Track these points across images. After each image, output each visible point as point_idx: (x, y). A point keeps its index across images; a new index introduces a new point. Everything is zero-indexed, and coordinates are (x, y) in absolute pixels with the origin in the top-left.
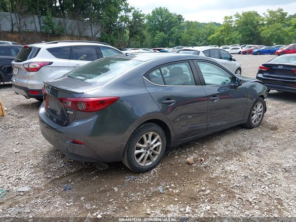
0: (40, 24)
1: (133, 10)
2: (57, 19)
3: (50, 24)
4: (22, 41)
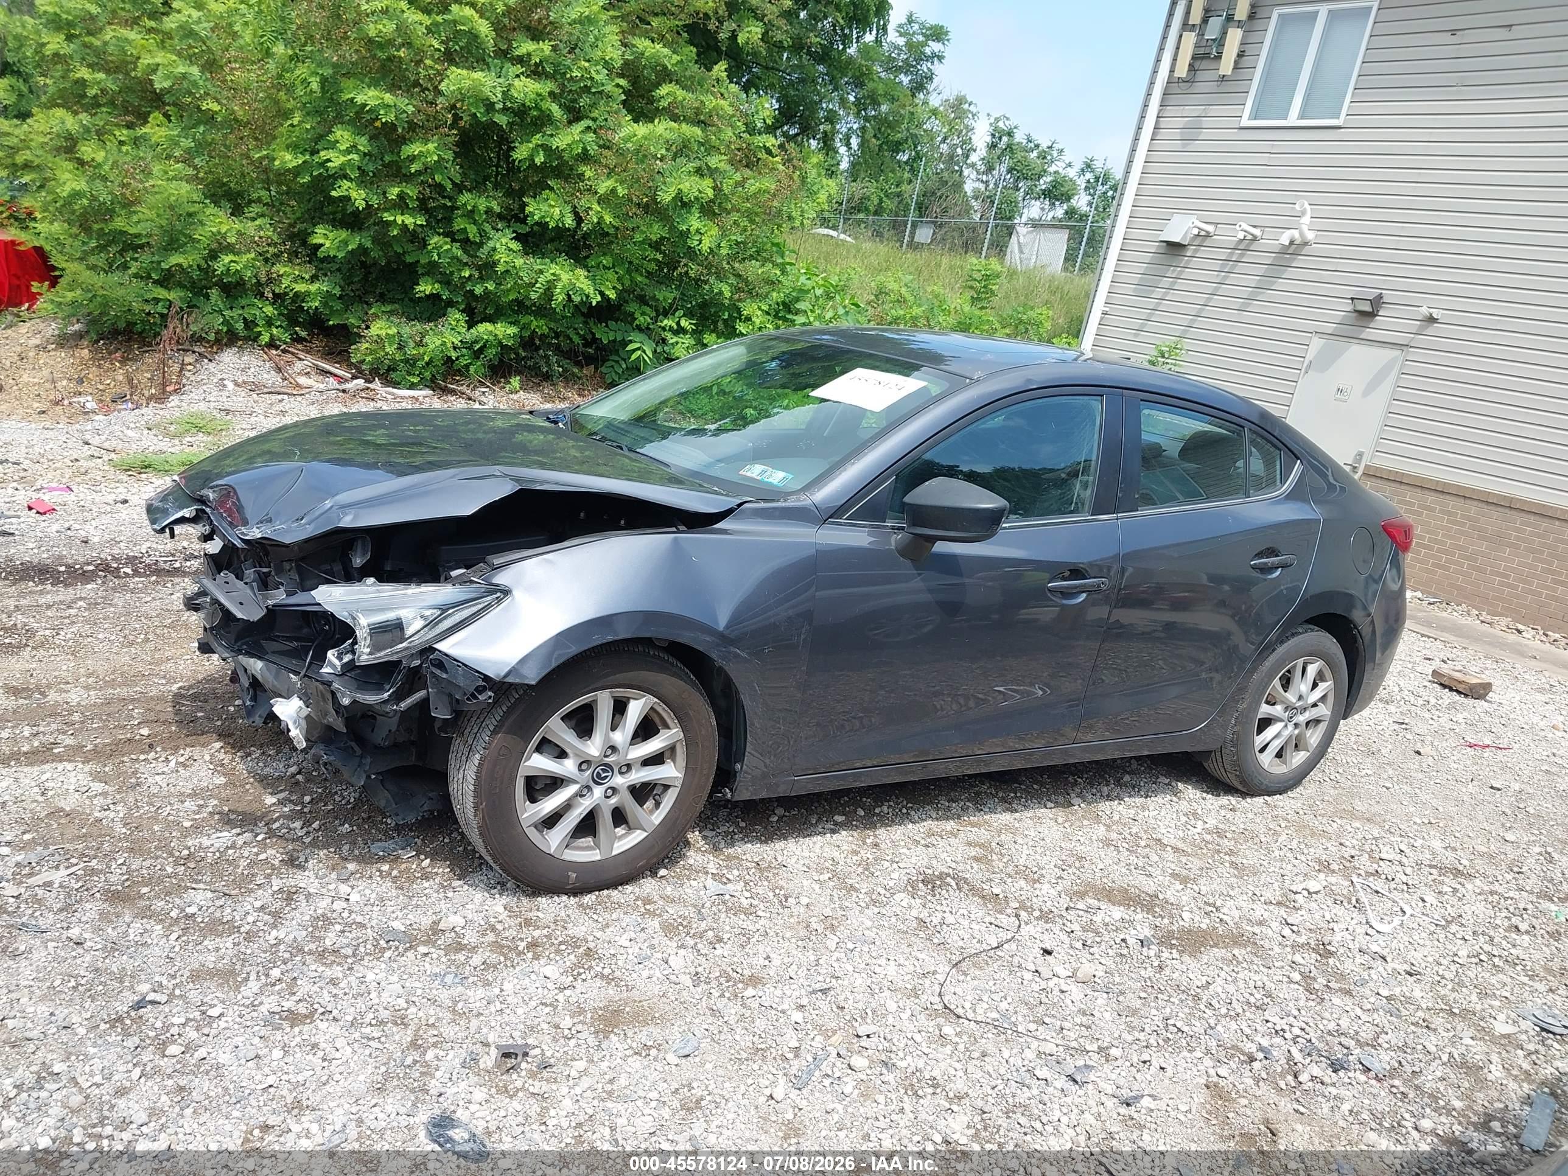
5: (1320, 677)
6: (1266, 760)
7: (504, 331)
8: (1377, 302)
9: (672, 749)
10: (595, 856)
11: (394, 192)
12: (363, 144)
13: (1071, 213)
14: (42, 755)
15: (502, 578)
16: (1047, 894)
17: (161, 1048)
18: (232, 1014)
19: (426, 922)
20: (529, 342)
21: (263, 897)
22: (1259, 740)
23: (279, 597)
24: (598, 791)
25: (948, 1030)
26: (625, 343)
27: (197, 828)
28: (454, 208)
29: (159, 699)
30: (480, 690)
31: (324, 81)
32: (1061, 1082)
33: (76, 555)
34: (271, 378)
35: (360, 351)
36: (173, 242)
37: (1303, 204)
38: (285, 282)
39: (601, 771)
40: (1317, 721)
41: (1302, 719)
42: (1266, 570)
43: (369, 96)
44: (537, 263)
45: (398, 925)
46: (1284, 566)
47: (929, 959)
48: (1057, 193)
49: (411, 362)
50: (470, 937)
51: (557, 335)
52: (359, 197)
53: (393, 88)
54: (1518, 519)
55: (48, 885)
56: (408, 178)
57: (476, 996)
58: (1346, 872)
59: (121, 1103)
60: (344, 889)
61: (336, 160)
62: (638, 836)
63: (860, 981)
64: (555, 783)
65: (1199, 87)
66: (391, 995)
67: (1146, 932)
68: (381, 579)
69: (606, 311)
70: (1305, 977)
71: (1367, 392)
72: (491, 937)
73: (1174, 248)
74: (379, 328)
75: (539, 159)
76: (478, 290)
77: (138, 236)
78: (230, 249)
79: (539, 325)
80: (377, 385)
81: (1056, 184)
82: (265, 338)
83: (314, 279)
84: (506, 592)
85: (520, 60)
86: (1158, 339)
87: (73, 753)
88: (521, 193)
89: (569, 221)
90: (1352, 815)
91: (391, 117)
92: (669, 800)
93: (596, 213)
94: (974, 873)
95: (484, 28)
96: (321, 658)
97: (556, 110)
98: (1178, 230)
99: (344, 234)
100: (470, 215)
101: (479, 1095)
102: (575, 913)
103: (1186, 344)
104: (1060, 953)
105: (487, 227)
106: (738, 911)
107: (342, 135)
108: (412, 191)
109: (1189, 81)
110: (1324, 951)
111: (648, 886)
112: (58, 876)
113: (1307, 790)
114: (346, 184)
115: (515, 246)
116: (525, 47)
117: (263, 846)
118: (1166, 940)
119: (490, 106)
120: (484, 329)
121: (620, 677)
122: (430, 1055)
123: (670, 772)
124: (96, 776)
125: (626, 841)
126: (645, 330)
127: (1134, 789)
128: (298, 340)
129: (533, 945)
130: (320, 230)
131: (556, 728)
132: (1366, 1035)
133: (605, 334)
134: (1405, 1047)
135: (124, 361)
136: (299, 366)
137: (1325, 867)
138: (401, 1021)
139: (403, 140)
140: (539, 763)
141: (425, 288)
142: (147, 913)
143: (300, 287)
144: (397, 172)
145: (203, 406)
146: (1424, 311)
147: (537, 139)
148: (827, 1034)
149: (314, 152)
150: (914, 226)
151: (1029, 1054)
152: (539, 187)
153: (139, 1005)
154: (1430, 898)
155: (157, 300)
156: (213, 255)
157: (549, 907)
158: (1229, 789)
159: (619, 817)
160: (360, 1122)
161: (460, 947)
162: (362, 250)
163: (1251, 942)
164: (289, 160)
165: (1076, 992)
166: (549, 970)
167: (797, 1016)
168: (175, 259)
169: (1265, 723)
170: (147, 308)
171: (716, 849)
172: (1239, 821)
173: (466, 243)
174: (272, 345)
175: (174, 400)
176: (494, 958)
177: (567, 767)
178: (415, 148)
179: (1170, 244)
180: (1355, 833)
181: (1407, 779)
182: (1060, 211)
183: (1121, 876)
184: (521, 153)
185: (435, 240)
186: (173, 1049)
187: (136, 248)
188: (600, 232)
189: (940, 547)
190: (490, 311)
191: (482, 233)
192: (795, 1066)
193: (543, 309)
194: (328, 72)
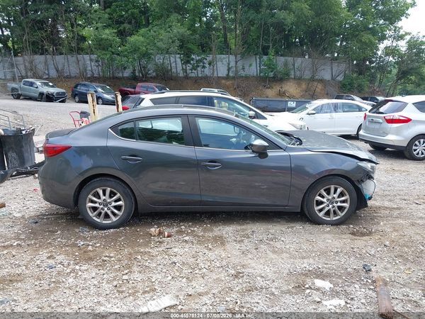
0: (260, 67)
1: (408, 38)
2: (282, 59)
3: (271, 67)
4: (235, 89)
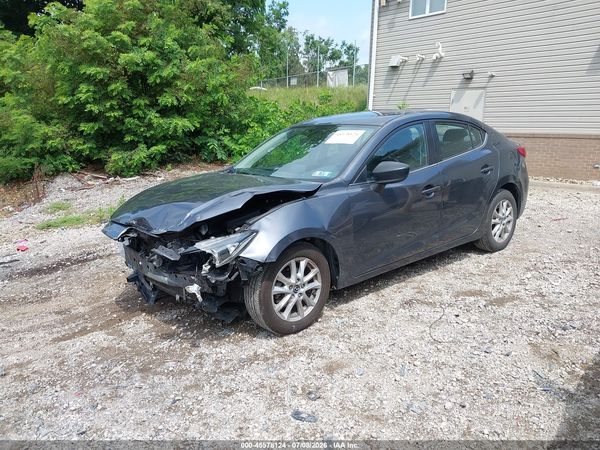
5: (508, 206)
6: (496, 238)
7: (161, 148)
8: (472, 74)
9: (316, 276)
10: (299, 318)
11: (108, 105)
12: (92, 88)
13: (341, 63)
14: (84, 332)
15: (254, 227)
16: (447, 298)
17: (190, 413)
18: (206, 398)
19: (252, 353)
20: (171, 150)
21: (191, 359)
22: (493, 232)
23: (182, 250)
24: (296, 296)
25: (439, 347)
26: (206, 144)
27: (154, 343)
28: (131, 107)
29: (111, 304)
30: (258, 267)
31: (71, 67)
32: (483, 354)
33: (46, 262)
34: (77, 184)
35: (109, 167)
36: (27, 140)
37: (438, 44)
38: (74, 147)
39: (295, 288)
40: (509, 222)
41: (505, 222)
42: (486, 172)
43: (92, 70)
44: (168, 121)
45: (243, 356)
46: (491, 170)
47: (421, 328)
48: (335, 56)
49: (129, 167)
50: (269, 355)
51: (180, 145)
52: (95, 109)
53: (99, 65)
54: (538, 140)
55: (117, 372)
56: (112, 98)
57: (282, 372)
58: (536, 269)
59: (188, 433)
60: (218, 350)
61: (83, 97)
62: (310, 309)
63: (403, 339)
64: (282, 296)
65: (391, 8)
66: (255, 379)
67: (484, 303)
68: (216, 236)
69: (197, 133)
70: (541, 305)
71: (475, 107)
72: (276, 353)
73: (394, 68)
74: (115, 157)
75: (158, 81)
76: (148, 135)
77: (12, 140)
78: (50, 138)
79: (174, 143)
80: (118, 178)
81: (333, 53)
82: (70, 169)
83: (84, 143)
84: (257, 232)
85: (143, 46)
86: (396, 103)
87: (94, 329)
88: (155, 96)
89: (175, 103)
90: (528, 251)
91: (101, 76)
92: (318, 294)
93: (186, 98)
94: (420, 297)
95: (126, 38)
96: (201, 269)
97: (159, 62)
98: (395, 61)
99: (91, 124)
100: (139, 107)
101: (304, 402)
102: (299, 340)
103: (408, 102)
104: (461, 315)
105: (146, 111)
106: (351, 326)
107: (83, 87)
108: (114, 103)
109: (387, 6)
110: (542, 295)
111: (317, 325)
112: (119, 368)
113: (510, 246)
114: (88, 106)
115: (157, 115)
116: (143, 41)
117: (182, 344)
118: (491, 303)
119: (138, 65)
120: (153, 148)
121: (297, 254)
122: (279, 393)
123: (317, 284)
124: (109, 334)
125: (308, 311)
126: (212, 137)
127: (455, 259)
128: (82, 168)
129: (291, 352)
130: (82, 125)
131: (280, 276)
132: (568, 318)
133: (198, 142)
134: (581, 319)
135: (18, 190)
136: (86, 177)
137: (528, 269)
138: (263, 386)
139: (107, 85)
140: (277, 289)
141: (128, 138)
142: (156, 373)
143: (80, 148)
144: (108, 97)
145: (57, 200)
146: (489, 73)
147: (156, 74)
148: (403, 357)
149: (73, 95)
150: (289, 79)
151: (469, 348)
152: (161, 92)
153: (175, 402)
154: (566, 271)
155: (26, 164)
156: (44, 142)
157: (290, 339)
158: (486, 252)
159: (304, 303)
160: (270, 420)
161: (268, 359)
162: (100, 129)
163: (518, 298)
164: (64, 100)
165: (473, 326)
166: (301, 358)
167: (390, 354)
168: (31, 146)
169: (494, 226)
170: (24, 167)
171: (332, 309)
172: (494, 261)
173: (139, 118)
174: (74, 171)
175: (45, 200)
176: (281, 359)
177: (286, 288)
178: (113, 87)
179: (392, 67)
180: (533, 257)
181: (540, 236)
182: (337, 63)
183: (467, 287)
184: (151, 80)
185: (127, 120)
186: (195, 412)
187: (13, 145)
188: (187, 104)
189: (388, 186)
190: (154, 142)
191: (144, 113)
192: (397, 369)
193: (174, 137)
194: (71, 63)
